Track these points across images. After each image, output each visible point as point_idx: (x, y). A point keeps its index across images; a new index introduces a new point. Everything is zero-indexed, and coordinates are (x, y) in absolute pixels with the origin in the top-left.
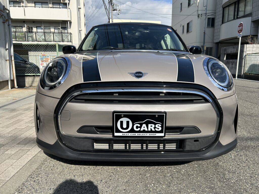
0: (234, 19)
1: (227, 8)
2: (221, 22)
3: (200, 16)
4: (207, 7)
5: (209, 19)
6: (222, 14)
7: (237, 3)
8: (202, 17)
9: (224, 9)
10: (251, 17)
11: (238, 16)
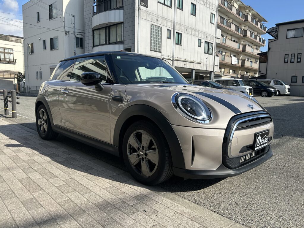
0: (106, 44)
1: (98, 31)
2: (92, 44)
3: (67, 33)
4: (75, 25)
5: (77, 38)
6: (92, 36)
7: (108, 28)
8: (69, 35)
9: (93, 31)
10: (123, 45)
11: (110, 42)
